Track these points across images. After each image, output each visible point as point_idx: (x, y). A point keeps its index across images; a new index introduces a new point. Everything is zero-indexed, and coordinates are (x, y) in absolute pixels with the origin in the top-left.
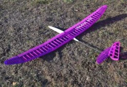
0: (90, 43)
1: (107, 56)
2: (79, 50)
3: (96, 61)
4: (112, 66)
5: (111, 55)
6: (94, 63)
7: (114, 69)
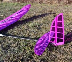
0: (20, 35)
1: (47, 42)
2: (5, 45)
3: (33, 54)
4: (58, 54)
5: (53, 40)
6: (32, 58)
7: (63, 57)
